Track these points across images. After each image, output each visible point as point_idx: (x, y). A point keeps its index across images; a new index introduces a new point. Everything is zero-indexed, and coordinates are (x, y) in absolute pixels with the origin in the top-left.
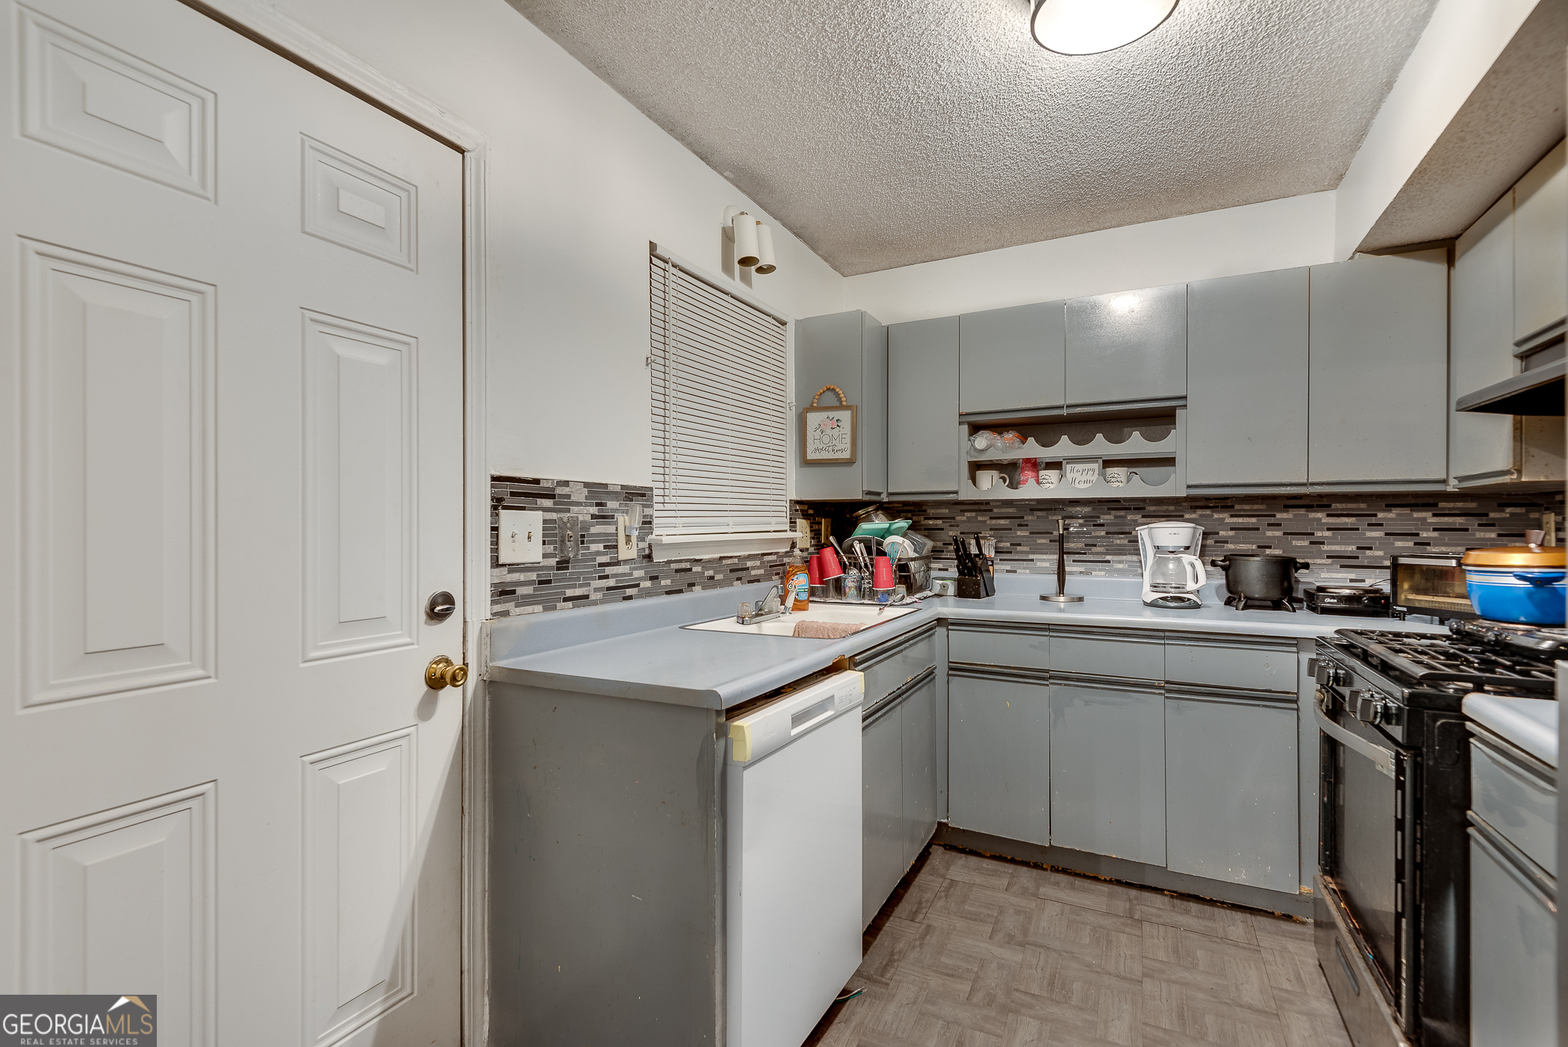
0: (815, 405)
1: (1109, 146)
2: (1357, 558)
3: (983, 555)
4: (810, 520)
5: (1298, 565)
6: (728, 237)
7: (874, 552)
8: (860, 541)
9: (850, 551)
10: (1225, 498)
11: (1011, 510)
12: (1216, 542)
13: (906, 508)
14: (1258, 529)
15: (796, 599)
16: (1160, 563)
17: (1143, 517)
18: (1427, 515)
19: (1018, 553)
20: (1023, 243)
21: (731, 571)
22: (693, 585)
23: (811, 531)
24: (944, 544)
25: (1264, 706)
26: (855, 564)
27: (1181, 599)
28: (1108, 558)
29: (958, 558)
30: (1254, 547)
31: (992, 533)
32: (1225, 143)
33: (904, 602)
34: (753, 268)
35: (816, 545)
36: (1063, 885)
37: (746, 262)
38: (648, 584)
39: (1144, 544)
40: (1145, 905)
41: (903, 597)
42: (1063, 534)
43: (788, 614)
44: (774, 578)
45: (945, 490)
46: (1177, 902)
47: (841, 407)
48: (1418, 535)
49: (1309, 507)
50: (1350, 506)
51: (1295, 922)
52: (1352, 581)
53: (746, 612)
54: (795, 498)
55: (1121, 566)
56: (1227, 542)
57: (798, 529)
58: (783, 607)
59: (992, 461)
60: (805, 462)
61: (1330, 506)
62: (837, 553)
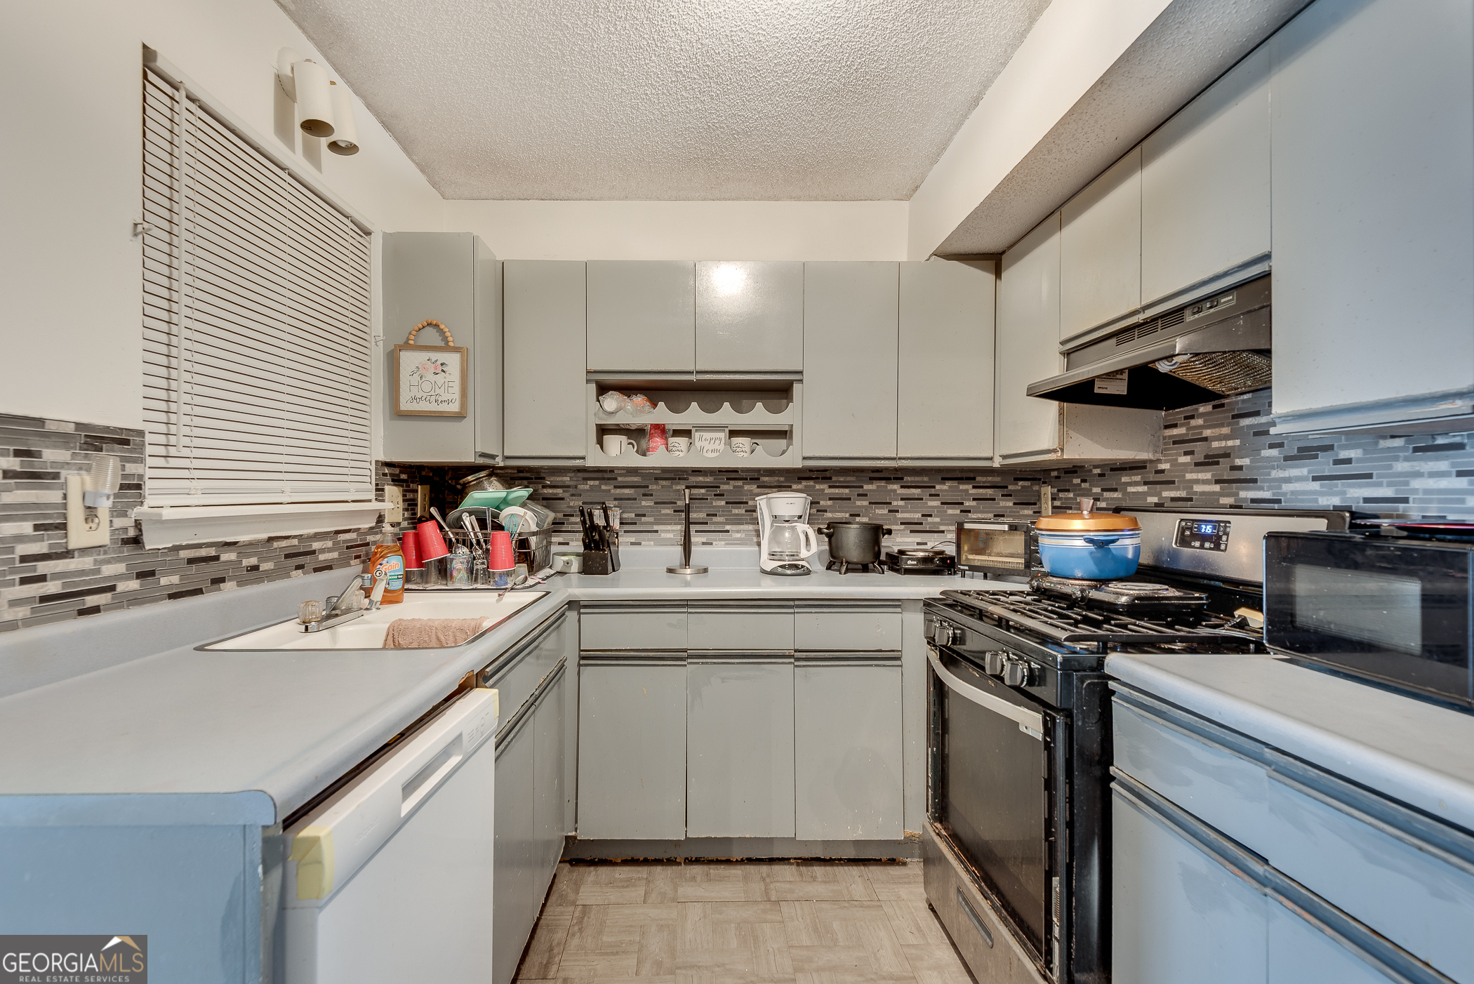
0: (412, 342)
1: (749, 101)
2: (921, 524)
3: (610, 526)
4: (403, 487)
5: (885, 531)
6: (285, 90)
7: (489, 526)
8: (471, 513)
9: (458, 524)
10: (825, 470)
11: (635, 479)
12: (818, 511)
13: (521, 475)
14: (850, 499)
15: (386, 590)
16: (776, 533)
17: (758, 487)
18: (967, 487)
19: (642, 523)
20: (647, 198)
21: (287, 556)
22: (222, 580)
23: (404, 501)
24: (564, 515)
25: (876, 665)
26: (464, 540)
27: (796, 567)
28: (728, 527)
29: (586, 531)
30: (847, 515)
31: (616, 503)
32: (844, 127)
33: (527, 584)
34: (324, 141)
35: (411, 519)
36: (699, 878)
37: (314, 127)
38: (134, 585)
39: (762, 514)
40: (778, 881)
41: (526, 579)
42: (689, 504)
43: (374, 610)
44: (353, 562)
45: (571, 454)
46: (803, 869)
47: (446, 348)
48: (962, 504)
49: (887, 479)
50: (917, 479)
51: (898, 864)
52: (918, 544)
53: (312, 614)
54: (382, 458)
55: (738, 535)
56: (826, 511)
57: (387, 498)
58: (367, 601)
59: (618, 425)
60: (397, 414)
61: (902, 479)
62: (441, 528)
